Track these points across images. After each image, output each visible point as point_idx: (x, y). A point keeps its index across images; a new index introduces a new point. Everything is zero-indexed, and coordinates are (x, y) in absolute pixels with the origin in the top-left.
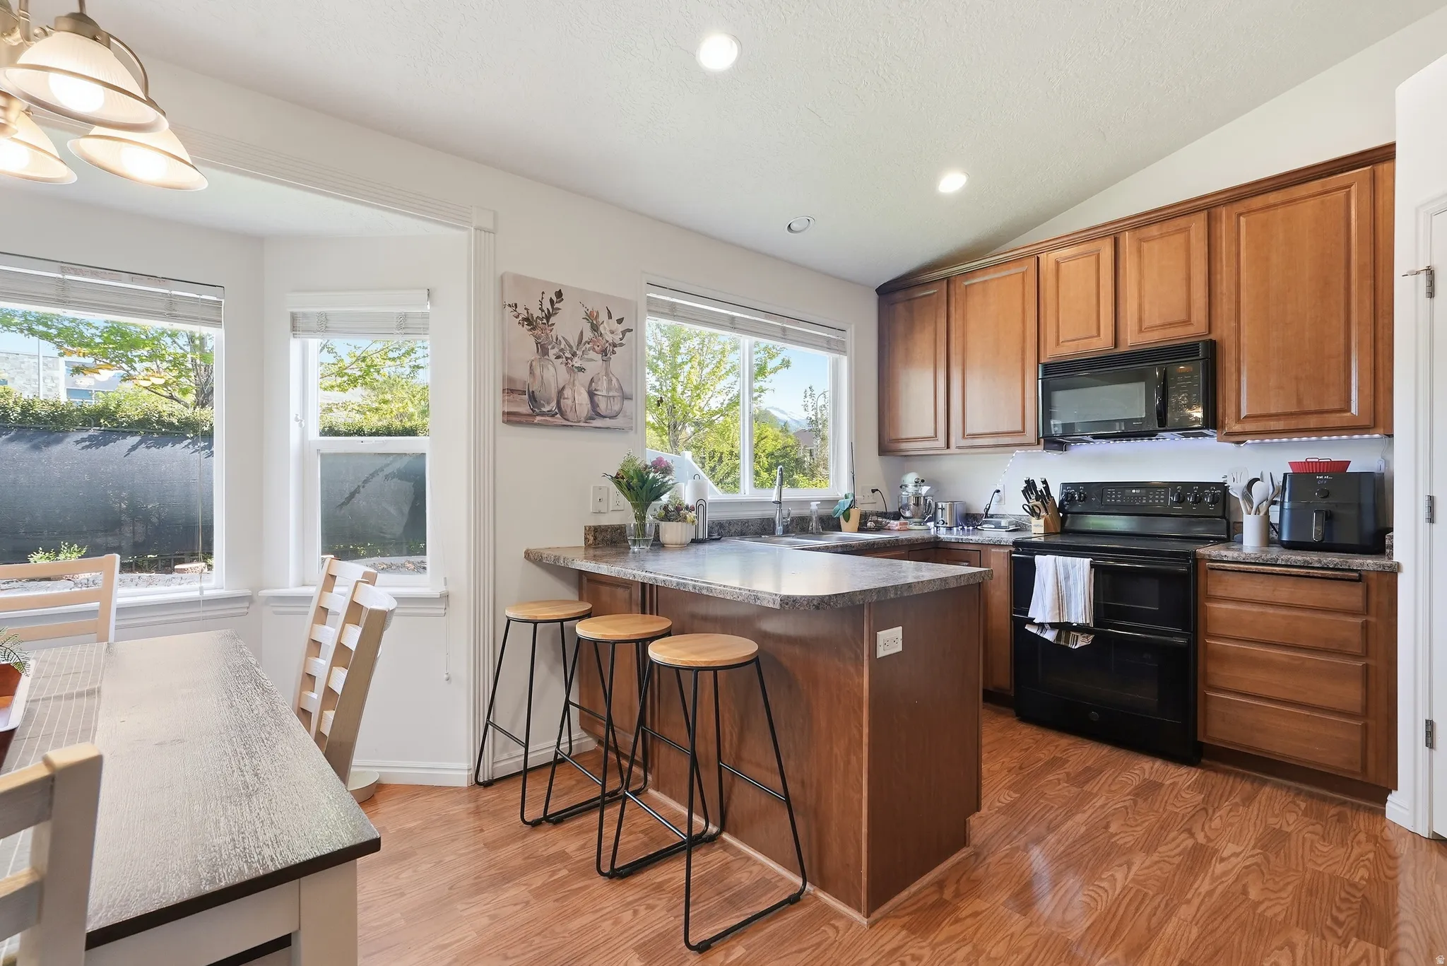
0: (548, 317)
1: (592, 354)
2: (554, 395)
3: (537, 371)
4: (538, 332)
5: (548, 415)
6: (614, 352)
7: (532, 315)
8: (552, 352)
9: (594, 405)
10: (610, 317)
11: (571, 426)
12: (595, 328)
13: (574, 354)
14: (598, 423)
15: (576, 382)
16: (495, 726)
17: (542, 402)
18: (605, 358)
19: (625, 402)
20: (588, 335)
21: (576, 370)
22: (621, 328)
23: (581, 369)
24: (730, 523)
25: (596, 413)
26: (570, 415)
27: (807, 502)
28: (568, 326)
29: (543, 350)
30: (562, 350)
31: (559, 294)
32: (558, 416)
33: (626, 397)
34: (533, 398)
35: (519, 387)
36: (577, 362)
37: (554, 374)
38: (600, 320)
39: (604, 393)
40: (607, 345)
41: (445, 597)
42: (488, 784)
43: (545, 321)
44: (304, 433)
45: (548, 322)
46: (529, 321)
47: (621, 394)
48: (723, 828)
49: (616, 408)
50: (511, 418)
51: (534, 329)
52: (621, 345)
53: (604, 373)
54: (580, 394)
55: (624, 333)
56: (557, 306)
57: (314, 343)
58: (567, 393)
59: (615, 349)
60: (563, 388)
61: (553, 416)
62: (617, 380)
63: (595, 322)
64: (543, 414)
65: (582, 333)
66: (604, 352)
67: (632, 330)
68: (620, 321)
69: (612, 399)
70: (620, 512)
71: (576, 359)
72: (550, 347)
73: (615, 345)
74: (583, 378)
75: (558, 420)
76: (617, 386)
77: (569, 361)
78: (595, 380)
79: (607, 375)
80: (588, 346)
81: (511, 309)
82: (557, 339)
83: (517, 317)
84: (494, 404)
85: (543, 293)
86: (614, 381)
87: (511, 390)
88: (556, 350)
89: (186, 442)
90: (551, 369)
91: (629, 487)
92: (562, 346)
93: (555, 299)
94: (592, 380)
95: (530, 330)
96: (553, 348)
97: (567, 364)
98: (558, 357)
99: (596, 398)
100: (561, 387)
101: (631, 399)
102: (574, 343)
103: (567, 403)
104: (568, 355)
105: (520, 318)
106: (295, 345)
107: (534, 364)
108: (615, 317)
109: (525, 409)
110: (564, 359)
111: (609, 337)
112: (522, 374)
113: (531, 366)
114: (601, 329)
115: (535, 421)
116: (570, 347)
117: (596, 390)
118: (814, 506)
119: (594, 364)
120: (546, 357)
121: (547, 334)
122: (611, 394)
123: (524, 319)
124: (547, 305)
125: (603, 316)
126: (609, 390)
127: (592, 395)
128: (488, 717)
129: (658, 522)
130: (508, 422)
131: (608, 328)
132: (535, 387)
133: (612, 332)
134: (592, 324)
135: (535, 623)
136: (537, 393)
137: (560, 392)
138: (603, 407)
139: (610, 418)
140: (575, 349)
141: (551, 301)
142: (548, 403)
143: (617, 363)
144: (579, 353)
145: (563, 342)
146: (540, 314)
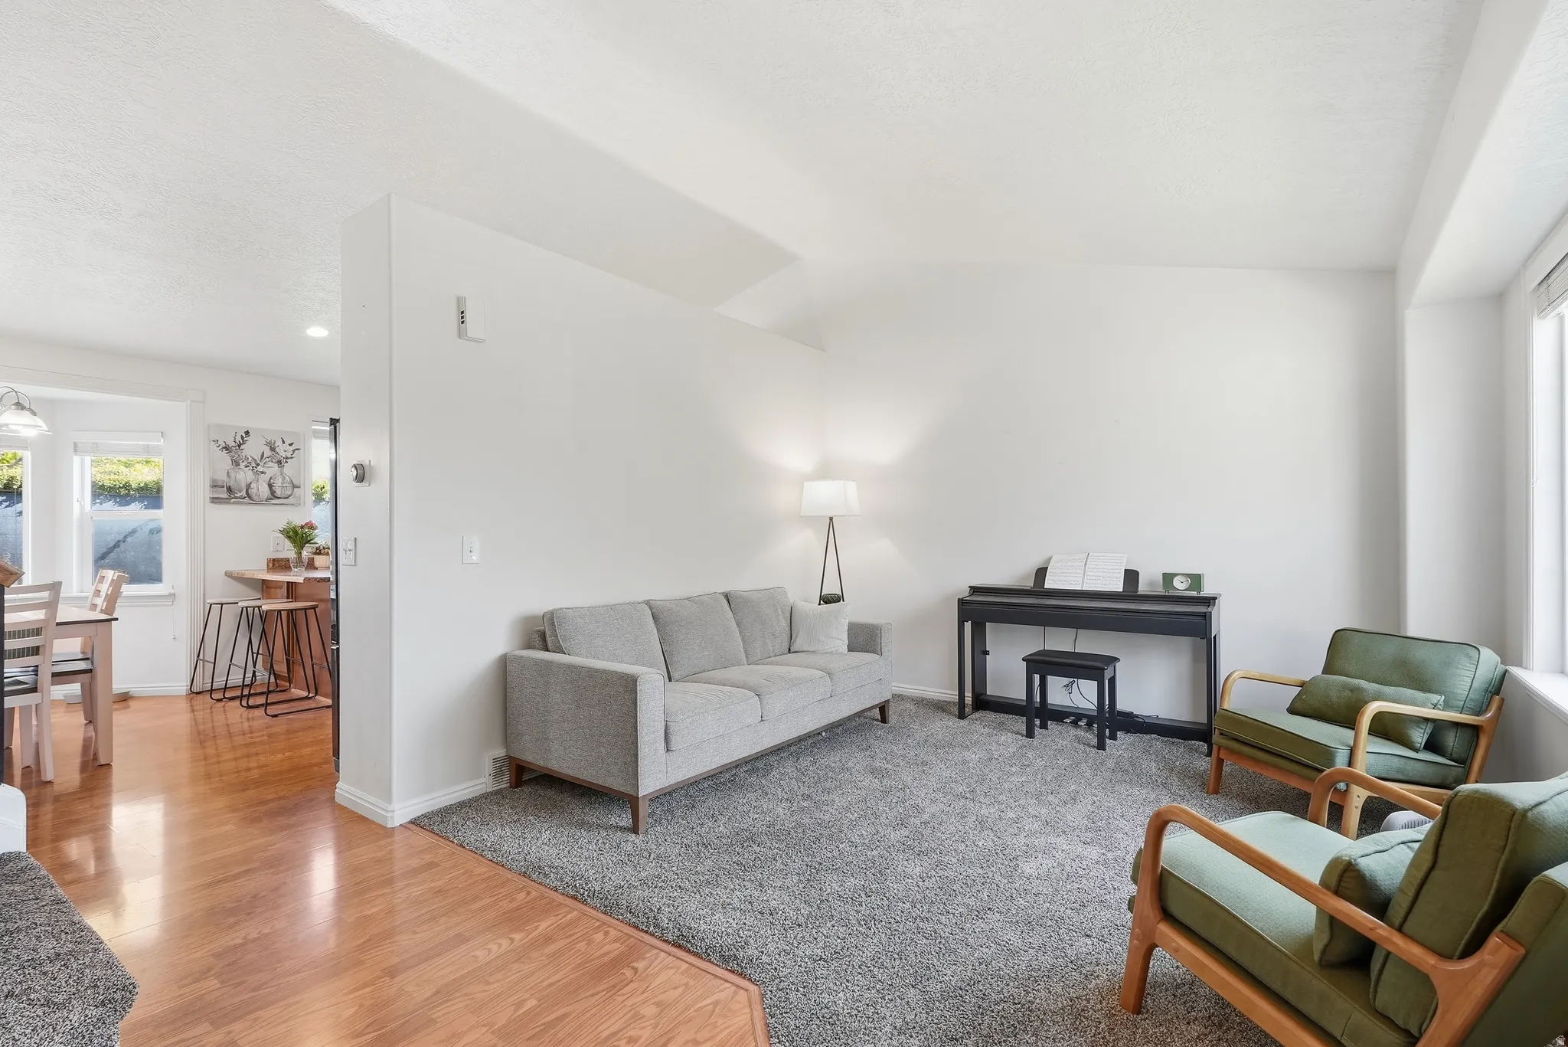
0: (240, 446)
1: (271, 464)
2: (244, 485)
3: (232, 475)
4: (232, 454)
5: (239, 498)
6: (286, 462)
7: (229, 445)
8: (242, 465)
9: (273, 493)
10: (284, 442)
11: (256, 504)
12: (273, 449)
13: (258, 465)
14: (273, 502)
15: (260, 480)
16: (203, 660)
17: (236, 492)
18: (280, 466)
19: (295, 489)
20: (268, 453)
21: (259, 473)
22: (292, 448)
23: (263, 473)
25: (273, 495)
26: (255, 498)
28: (254, 449)
29: (236, 463)
30: (249, 463)
31: (247, 433)
32: (247, 498)
33: (294, 486)
34: (229, 489)
35: (220, 484)
36: (260, 469)
37: (244, 476)
38: (276, 445)
39: (280, 485)
40: (282, 458)
41: (173, 596)
42: (197, 693)
43: (237, 448)
44: (82, 507)
45: (239, 448)
46: (227, 448)
47: (292, 485)
48: (316, 694)
49: (289, 493)
50: (215, 500)
51: (230, 452)
52: (292, 458)
53: (279, 474)
54: (262, 486)
55: (294, 451)
56: (245, 439)
57: (88, 459)
58: (253, 486)
59: (287, 460)
60: (250, 483)
61: (244, 499)
62: (289, 478)
64: (236, 498)
65: (263, 453)
66: (279, 462)
67: (300, 449)
68: (291, 445)
69: (285, 488)
70: (288, 551)
71: (259, 467)
72: (241, 462)
73: (287, 458)
74: (264, 478)
75: (247, 500)
76: (288, 481)
77: (254, 469)
78: (273, 478)
79: (281, 474)
80: (267, 460)
81: (214, 443)
82: (246, 457)
83: (219, 447)
84: (204, 492)
85: (236, 433)
86: (287, 478)
87: (215, 485)
88: (245, 463)
90: (242, 473)
91: (289, 537)
93: (244, 436)
94: (271, 478)
95: (227, 453)
96: (243, 462)
98: (247, 467)
99: (274, 488)
100: (248, 483)
101: (299, 487)
102: (258, 458)
103: (253, 492)
104: (254, 466)
105: (221, 447)
106: (76, 460)
107: (230, 471)
108: (287, 442)
109: (225, 496)
110: (251, 468)
111: (283, 454)
112: (222, 477)
113: (228, 472)
114: (277, 450)
115: (231, 502)
116: (255, 461)
117: (273, 483)
119: (272, 469)
120: (239, 467)
121: (239, 455)
122: (284, 485)
123: (223, 448)
124: (239, 439)
125: (279, 443)
126: (283, 483)
127: (270, 486)
128: (198, 656)
129: (313, 556)
130: (212, 502)
131: (282, 450)
132: (232, 484)
133: (285, 451)
134: (271, 447)
135: (222, 604)
136: (232, 487)
137: (248, 486)
138: (278, 493)
139: (284, 498)
140: (258, 462)
141: (242, 437)
142: (240, 492)
143: (288, 468)
144: (262, 464)
145: (250, 459)
146: (234, 444)
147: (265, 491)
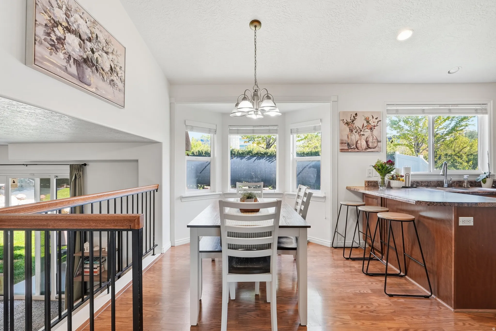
0: (353, 121)
1: (367, 130)
2: (355, 142)
3: (350, 137)
4: (350, 126)
5: (353, 149)
6: (374, 128)
7: (348, 122)
8: (354, 131)
9: (368, 145)
10: (373, 118)
11: (360, 151)
12: (368, 122)
13: (361, 131)
14: (368, 150)
15: (362, 139)
16: (337, 232)
17: (351, 145)
18: (371, 131)
19: (379, 143)
20: (366, 124)
21: (362, 135)
22: (377, 120)
23: (363, 135)
24: (422, 182)
25: (368, 147)
26: (360, 148)
27: (463, 175)
28: (359, 123)
29: (351, 131)
30: (357, 130)
31: (356, 114)
32: (356, 149)
33: (378, 142)
34: (348, 144)
35: (344, 142)
36: (362, 133)
37: (355, 137)
39: (371, 141)
40: (372, 126)
41: (325, 197)
42: (336, 248)
43: (352, 123)
44: (293, 156)
45: (353, 123)
46: (347, 123)
47: (377, 141)
48: (406, 274)
49: (375, 145)
50: (342, 150)
51: (349, 125)
52: (377, 126)
53: (371, 135)
54: (363, 142)
55: (378, 122)
56: (355, 118)
57: (295, 135)
58: (359, 142)
59: (375, 127)
60: (358, 141)
61: (355, 149)
62: (376, 137)
63: (368, 120)
64: (351, 149)
65: (363, 124)
66: (371, 129)
67: (381, 121)
68: (376, 119)
69: (374, 143)
70: (376, 177)
71: (362, 132)
72: (353, 130)
73: (375, 126)
74: (364, 138)
75: (356, 150)
76: (375, 138)
77: (359, 133)
78: (368, 138)
79: (372, 135)
80: (365, 128)
81: (342, 121)
82: (356, 127)
83: (344, 123)
84: (338, 146)
85: (351, 115)
86: (375, 137)
87: (342, 143)
88: (355, 130)
89: (265, 158)
90: (354, 136)
91: (379, 170)
92: (357, 129)
93: (355, 116)
94: (367, 138)
95: (347, 126)
96: (354, 130)
97: (359, 134)
98: (356, 132)
99: (368, 143)
100: (357, 141)
101: (381, 142)
102: (361, 127)
103: (359, 145)
104: (359, 131)
105: (345, 123)
106: (291, 136)
107: (349, 135)
108: (375, 118)
109: (346, 148)
110: (358, 132)
111: (373, 124)
112: (345, 138)
114: (370, 122)
115: (349, 151)
116: (360, 129)
117: (368, 140)
118: (465, 177)
119: (367, 133)
120: (352, 133)
121: (353, 126)
122: (373, 141)
123: (346, 123)
124: (352, 118)
125: (371, 118)
126: (373, 140)
127: (367, 142)
128: (336, 230)
129: (390, 180)
130: (342, 151)
131: (372, 122)
132: (349, 142)
133: (374, 122)
134: (367, 121)
135: (348, 206)
136: (350, 143)
137: (357, 142)
138: (370, 145)
139: (373, 148)
140: (361, 129)
141: (354, 117)
142: (353, 146)
143: (375, 132)
144: (363, 130)
145: (358, 128)
146: (350, 121)
147: (364, 144)
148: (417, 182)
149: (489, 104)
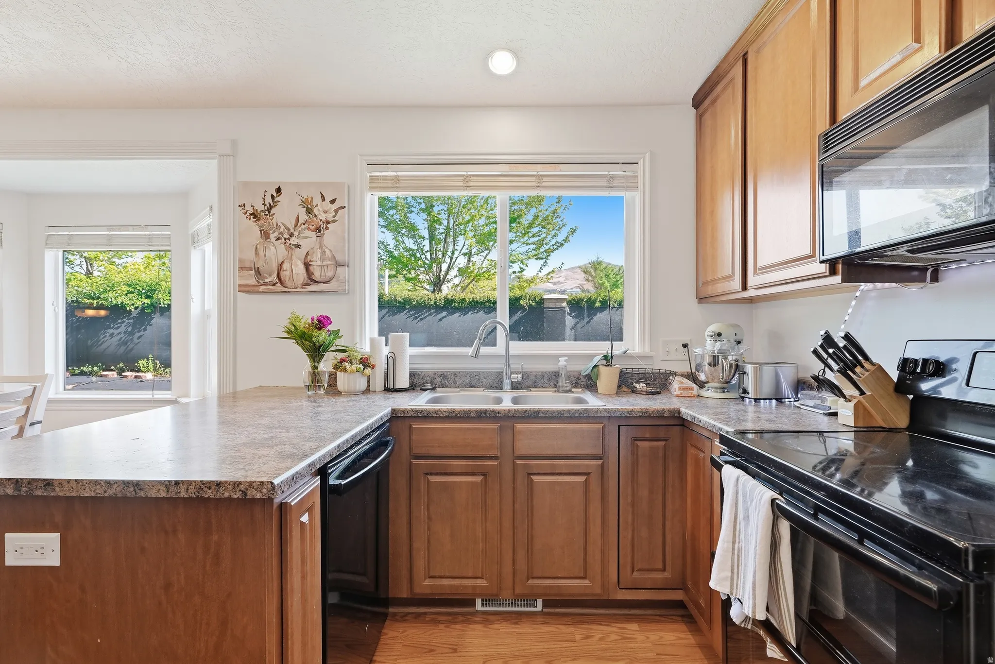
0: (269, 210)
1: (308, 233)
2: (274, 266)
3: (261, 252)
4: (261, 222)
5: (270, 285)
6: (327, 228)
7: (257, 210)
8: (273, 237)
9: (309, 274)
10: (323, 199)
11: (289, 292)
12: (309, 211)
13: (291, 235)
14: (310, 288)
15: (294, 257)
17: (265, 275)
18: (319, 234)
19: (339, 269)
20: (304, 217)
21: (293, 247)
22: (334, 207)
23: (298, 246)
24: (455, 375)
25: (311, 279)
26: (288, 283)
28: (286, 213)
29: (265, 235)
30: (281, 233)
31: (279, 190)
32: (279, 284)
33: (337, 264)
34: (258, 272)
35: (247, 265)
36: (294, 240)
37: (275, 252)
38: (314, 204)
39: (319, 263)
40: (321, 223)
43: (267, 213)
45: (269, 213)
46: (255, 215)
47: (334, 263)
49: (330, 274)
50: (244, 289)
51: (259, 220)
52: (334, 221)
53: (318, 247)
54: (297, 265)
55: (336, 211)
56: (276, 199)
58: (286, 266)
59: (328, 226)
60: (282, 263)
61: (274, 285)
62: (331, 251)
63: (309, 207)
64: (266, 284)
65: (298, 218)
66: (318, 230)
67: (345, 207)
68: (333, 202)
69: (325, 267)
71: (293, 239)
72: (271, 232)
73: (328, 223)
74: (300, 253)
75: (279, 287)
76: (330, 256)
77: (287, 240)
78: (310, 253)
79: (321, 247)
80: (303, 226)
81: (241, 208)
82: (277, 225)
83: (245, 214)
84: (234, 278)
85: (265, 191)
86: (328, 252)
87: (244, 268)
88: (276, 234)
90: (273, 249)
92: (281, 230)
93: (275, 194)
94: (307, 254)
95: (255, 221)
96: (273, 233)
97: (285, 243)
98: (278, 239)
99: (311, 268)
100: (280, 261)
101: (344, 266)
102: (291, 226)
103: (285, 274)
104: (287, 238)
105: (248, 214)
106: (193, 255)
107: (258, 247)
108: (328, 199)
109: (253, 281)
110: (283, 240)
111: (323, 217)
112: (250, 255)
113: (256, 248)
114: (315, 211)
115: (260, 290)
116: (288, 229)
117: (310, 261)
118: (562, 362)
119: (308, 241)
120: (269, 240)
121: (269, 223)
122: (324, 263)
123: (251, 214)
124: (269, 200)
125: (317, 200)
126: (322, 260)
127: (307, 266)
130: (242, 291)
131: (322, 211)
132: (260, 264)
133: (325, 212)
134: (307, 208)
136: (261, 269)
137: (280, 266)
138: (317, 275)
139: (324, 283)
140: (292, 231)
141: (273, 197)
142: (270, 276)
143: (329, 237)
144: (296, 233)
145: (282, 227)
146: (263, 208)
147: (299, 269)
148: (444, 376)
149: (641, 163)
